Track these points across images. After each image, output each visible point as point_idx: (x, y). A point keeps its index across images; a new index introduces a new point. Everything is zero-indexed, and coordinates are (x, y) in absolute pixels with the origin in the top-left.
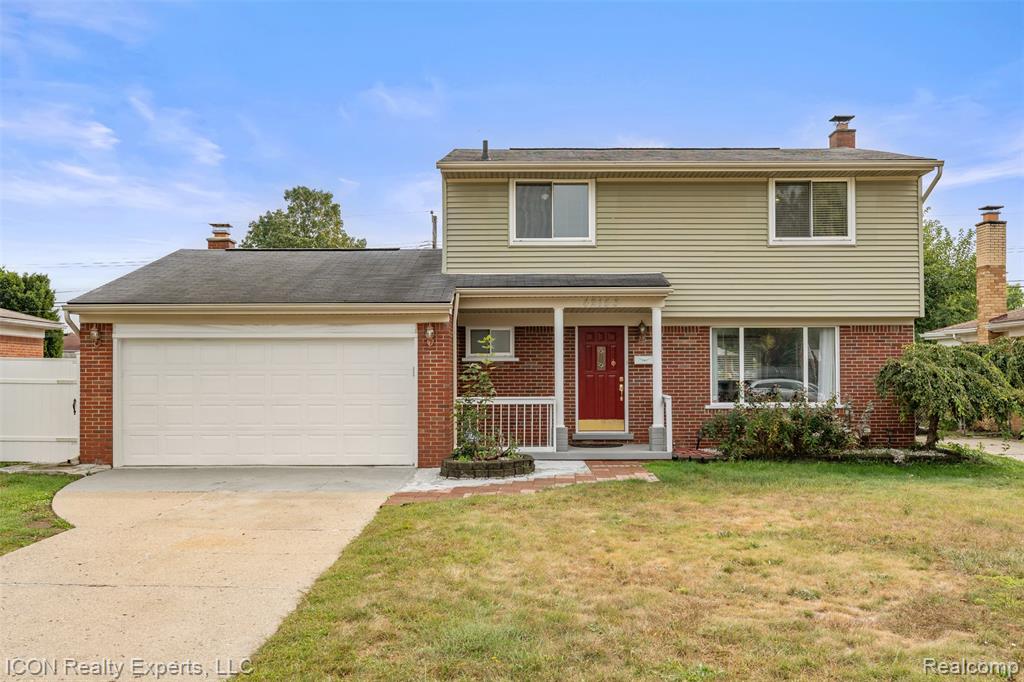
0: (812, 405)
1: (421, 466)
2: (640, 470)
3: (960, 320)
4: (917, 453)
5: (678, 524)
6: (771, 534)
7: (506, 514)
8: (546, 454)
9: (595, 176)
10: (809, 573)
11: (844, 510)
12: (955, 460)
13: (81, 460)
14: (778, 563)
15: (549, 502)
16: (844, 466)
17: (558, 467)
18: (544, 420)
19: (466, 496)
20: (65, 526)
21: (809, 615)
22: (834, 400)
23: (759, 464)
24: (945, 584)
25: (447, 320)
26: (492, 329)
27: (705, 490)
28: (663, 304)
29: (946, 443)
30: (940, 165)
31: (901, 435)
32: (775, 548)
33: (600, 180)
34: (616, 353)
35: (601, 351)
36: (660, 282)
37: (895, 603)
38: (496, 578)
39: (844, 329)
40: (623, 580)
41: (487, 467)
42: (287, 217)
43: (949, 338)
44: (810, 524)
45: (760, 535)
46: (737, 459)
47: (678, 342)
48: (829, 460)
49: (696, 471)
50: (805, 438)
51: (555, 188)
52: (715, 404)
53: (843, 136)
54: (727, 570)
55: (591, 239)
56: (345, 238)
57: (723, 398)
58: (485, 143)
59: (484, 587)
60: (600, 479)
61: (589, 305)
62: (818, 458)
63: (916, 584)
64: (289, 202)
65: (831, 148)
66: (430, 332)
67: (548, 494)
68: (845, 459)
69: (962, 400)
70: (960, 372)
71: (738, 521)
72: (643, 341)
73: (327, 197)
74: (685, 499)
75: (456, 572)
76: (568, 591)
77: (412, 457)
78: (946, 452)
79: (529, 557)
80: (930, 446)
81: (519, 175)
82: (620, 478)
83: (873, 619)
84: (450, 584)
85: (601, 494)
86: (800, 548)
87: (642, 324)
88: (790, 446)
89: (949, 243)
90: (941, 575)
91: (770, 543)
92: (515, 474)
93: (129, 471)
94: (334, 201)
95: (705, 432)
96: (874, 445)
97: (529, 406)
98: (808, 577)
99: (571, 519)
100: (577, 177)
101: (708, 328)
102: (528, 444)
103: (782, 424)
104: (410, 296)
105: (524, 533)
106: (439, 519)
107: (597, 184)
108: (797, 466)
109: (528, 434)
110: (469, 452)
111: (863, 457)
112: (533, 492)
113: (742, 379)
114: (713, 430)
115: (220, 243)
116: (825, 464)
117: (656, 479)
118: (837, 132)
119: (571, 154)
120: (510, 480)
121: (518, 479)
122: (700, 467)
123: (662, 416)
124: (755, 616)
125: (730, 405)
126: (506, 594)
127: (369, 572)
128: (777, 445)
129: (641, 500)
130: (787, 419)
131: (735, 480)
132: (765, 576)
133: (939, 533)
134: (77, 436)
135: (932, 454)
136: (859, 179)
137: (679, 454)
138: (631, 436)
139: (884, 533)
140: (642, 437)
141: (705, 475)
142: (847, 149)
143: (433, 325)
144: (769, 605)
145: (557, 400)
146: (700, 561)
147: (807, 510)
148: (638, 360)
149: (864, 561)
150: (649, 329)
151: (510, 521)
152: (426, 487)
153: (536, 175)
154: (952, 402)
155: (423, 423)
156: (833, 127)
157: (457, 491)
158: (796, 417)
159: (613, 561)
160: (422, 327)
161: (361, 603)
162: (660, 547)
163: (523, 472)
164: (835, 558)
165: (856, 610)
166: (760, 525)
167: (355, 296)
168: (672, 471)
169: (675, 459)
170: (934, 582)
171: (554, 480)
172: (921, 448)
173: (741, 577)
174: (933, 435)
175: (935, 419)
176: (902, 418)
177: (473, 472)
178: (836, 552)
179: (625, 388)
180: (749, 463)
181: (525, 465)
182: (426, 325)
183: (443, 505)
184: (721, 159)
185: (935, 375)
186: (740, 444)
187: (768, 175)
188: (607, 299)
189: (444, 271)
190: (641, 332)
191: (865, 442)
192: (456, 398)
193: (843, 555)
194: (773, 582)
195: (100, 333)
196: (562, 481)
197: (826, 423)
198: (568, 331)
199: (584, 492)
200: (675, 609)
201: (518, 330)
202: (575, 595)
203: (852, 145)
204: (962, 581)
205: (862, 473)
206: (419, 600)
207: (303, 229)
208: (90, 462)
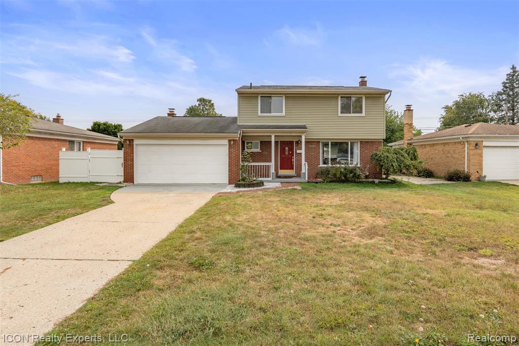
0: (350, 166)
1: (229, 184)
2: (297, 185)
3: (400, 140)
4: (382, 181)
5: (303, 202)
6: (331, 206)
7: (251, 199)
8: (269, 180)
9: (285, 94)
10: (339, 218)
11: (356, 198)
12: (393, 182)
13: (124, 182)
14: (329, 215)
15: (265, 195)
16: (359, 184)
17: (271, 184)
18: (268, 170)
19: (241, 193)
20: (112, 202)
21: (334, 232)
22: (357, 164)
23: (334, 184)
24: (380, 222)
25: (238, 139)
26: (253, 141)
27: (315, 192)
28: (305, 134)
29: (391, 177)
30: (391, 91)
31: (378, 175)
32: (330, 210)
33: (287, 95)
34: (291, 149)
35: (287, 148)
36: (304, 127)
37: (362, 228)
38: (240, 220)
39: (361, 142)
40: (280, 220)
41: (249, 184)
42: (198, 107)
43: (396, 145)
44: (344, 202)
45: (327, 206)
46: (327, 182)
47: (310, 146)
48: (355, 182)
49: (313, 186)
50: (348, 176)
51: (273, 98)
52: (321, 165)
53: (363, 83)
54: (314, 217)
55: (284, 114)
56: (216, 114)
57: (324, 163)
58: (251, 84)
59: (235, 223)
60: (283, 188)
61: (282, 134)
62: (352, 182)
63: (371, 221)
64: (198, 103)
65: (360, 86)
66: (232, 142)
67: (266, 193)
68: (360, 182)
69: (395, 164)
70: (395, 156)
71: (321, 202)
72: (299, 146)
73: (210, 101)
74: (308, 195)
75: (228, 218)
76: (262, 223)
77: (227, 181)
78: (391, 180)
79: (253, 213)
80: (386, 178)
81: (262, 94)
82: (289, 188)
83: (354, 233)
84: (225, 222)
85: (282, 193)
86: (338, 210)
87: (299, 140)
88: (343, 178)
89: (398, 116)
90: (379, 219)
91: (329, 208)
92: (257, 187)
93: (139, 185)
94: (212, 102)
95: (317, 174)
96: (369, 178)
97: (261, 166)
98: (339, 220)
99: (270, 201)
100: (279, 94)
101: (319, 142)
102: (263, 177)
103: (341, 172)
104: (226, 131)
105: (254, 205)
106: (229, 201)
107: (286, 96)
108: (345, 184)
109: (266, 174)
110: (243, 180)
111: (366, 182)
112: (261, 192)
113: (330, 157)
114: (320, 173)
115: (171, 114)
116: (354, 184)
117: (301, 188)
118: (362, 81)
119: (279, 87)
120: (256, 188)
121: (258, 188)
122: (315, 184)
123: (305, 169)
124: (318, 232)
125: (325, 166)
126: (241, 225)
127: (201, 218)
128: (339, 178)
129: (294, 195)
130: (342, 170)
131: (325, 189)
132: (325, 219)
133: (382, 205)
134: (123, 174)
135: (387, 181)
136: (367, 96)
137: (310, 181)
138: (296, 175)
139: (365, 205)
140: (298, 175)
141: (316, 187)
142: (363, 87)
143: (233, 140)
144: (323, 229)
145: (272, 164)
146: (306, 215)
147: (344, 198)
148: (298, 151)
149: (357, 214)
150: (301, 142)
151: (251, 201)
152: (229, 190)
153: (266, 94)
154: (392, 165)
155: (230, 171)
156: (360, 80)
157: (238, 192)
158: (345, 169)
159: (279, 214)
160: (230, 141)
161: (195, 228)
162: (295, 210)
163: (260, 186)
164: (348, 213)
165: (350, 230)
166: (328, 203)
167: (209, 131)
168: (306, 186)
169: (308, 182)
170: (377, 221)
171: (269, 188)
172: (383, 179)
173: (317, 220)
174: (387, 175)
175: (388, 170)
176: (378, 170)
177: (244, 186)
178: (349, 212)
179: (294, 160)
180: (330, 183)
181: (261, 184)
182: (231, 140)
183: (231, 196)
184: (324, 89)
185: (387, 157)
186: (328, 177)
187: (338, 94)
188: (288, 132)
189: (238, 123)
190: (299, 143)
191: (367, 177)
192: (241, 163)
193: (351, 213)
194: (327, 221)
195: (130, 142)
196: (271, 189)
197: (354, 171)
198: (276, 142)
199: (277, 192)
200: (293, 230)
201: (261, 142)
202: (263, 225)
203: (366, 86)
204: (385, 221)
205: (364, 187)
206: (213, 226)
207: (203, 111)
208: (127, 182)
